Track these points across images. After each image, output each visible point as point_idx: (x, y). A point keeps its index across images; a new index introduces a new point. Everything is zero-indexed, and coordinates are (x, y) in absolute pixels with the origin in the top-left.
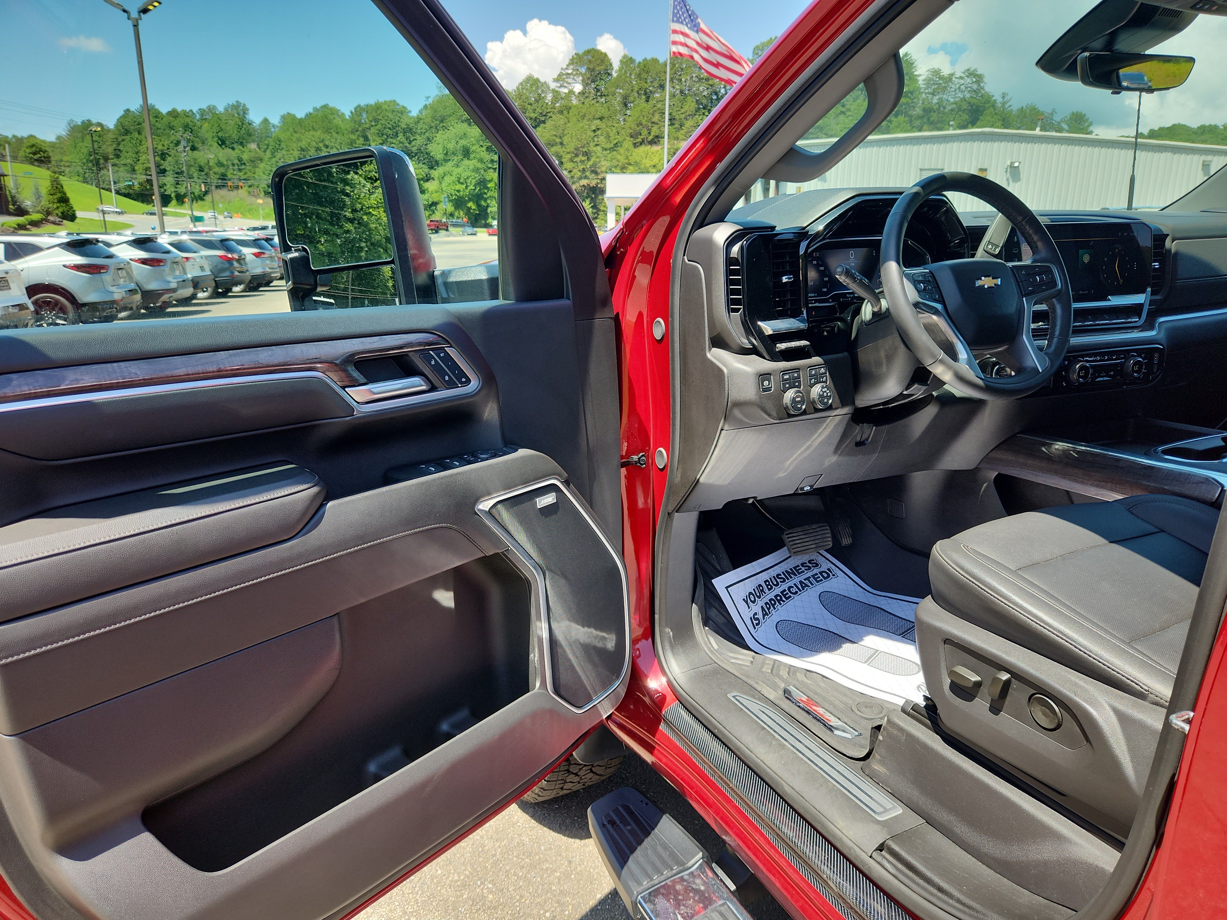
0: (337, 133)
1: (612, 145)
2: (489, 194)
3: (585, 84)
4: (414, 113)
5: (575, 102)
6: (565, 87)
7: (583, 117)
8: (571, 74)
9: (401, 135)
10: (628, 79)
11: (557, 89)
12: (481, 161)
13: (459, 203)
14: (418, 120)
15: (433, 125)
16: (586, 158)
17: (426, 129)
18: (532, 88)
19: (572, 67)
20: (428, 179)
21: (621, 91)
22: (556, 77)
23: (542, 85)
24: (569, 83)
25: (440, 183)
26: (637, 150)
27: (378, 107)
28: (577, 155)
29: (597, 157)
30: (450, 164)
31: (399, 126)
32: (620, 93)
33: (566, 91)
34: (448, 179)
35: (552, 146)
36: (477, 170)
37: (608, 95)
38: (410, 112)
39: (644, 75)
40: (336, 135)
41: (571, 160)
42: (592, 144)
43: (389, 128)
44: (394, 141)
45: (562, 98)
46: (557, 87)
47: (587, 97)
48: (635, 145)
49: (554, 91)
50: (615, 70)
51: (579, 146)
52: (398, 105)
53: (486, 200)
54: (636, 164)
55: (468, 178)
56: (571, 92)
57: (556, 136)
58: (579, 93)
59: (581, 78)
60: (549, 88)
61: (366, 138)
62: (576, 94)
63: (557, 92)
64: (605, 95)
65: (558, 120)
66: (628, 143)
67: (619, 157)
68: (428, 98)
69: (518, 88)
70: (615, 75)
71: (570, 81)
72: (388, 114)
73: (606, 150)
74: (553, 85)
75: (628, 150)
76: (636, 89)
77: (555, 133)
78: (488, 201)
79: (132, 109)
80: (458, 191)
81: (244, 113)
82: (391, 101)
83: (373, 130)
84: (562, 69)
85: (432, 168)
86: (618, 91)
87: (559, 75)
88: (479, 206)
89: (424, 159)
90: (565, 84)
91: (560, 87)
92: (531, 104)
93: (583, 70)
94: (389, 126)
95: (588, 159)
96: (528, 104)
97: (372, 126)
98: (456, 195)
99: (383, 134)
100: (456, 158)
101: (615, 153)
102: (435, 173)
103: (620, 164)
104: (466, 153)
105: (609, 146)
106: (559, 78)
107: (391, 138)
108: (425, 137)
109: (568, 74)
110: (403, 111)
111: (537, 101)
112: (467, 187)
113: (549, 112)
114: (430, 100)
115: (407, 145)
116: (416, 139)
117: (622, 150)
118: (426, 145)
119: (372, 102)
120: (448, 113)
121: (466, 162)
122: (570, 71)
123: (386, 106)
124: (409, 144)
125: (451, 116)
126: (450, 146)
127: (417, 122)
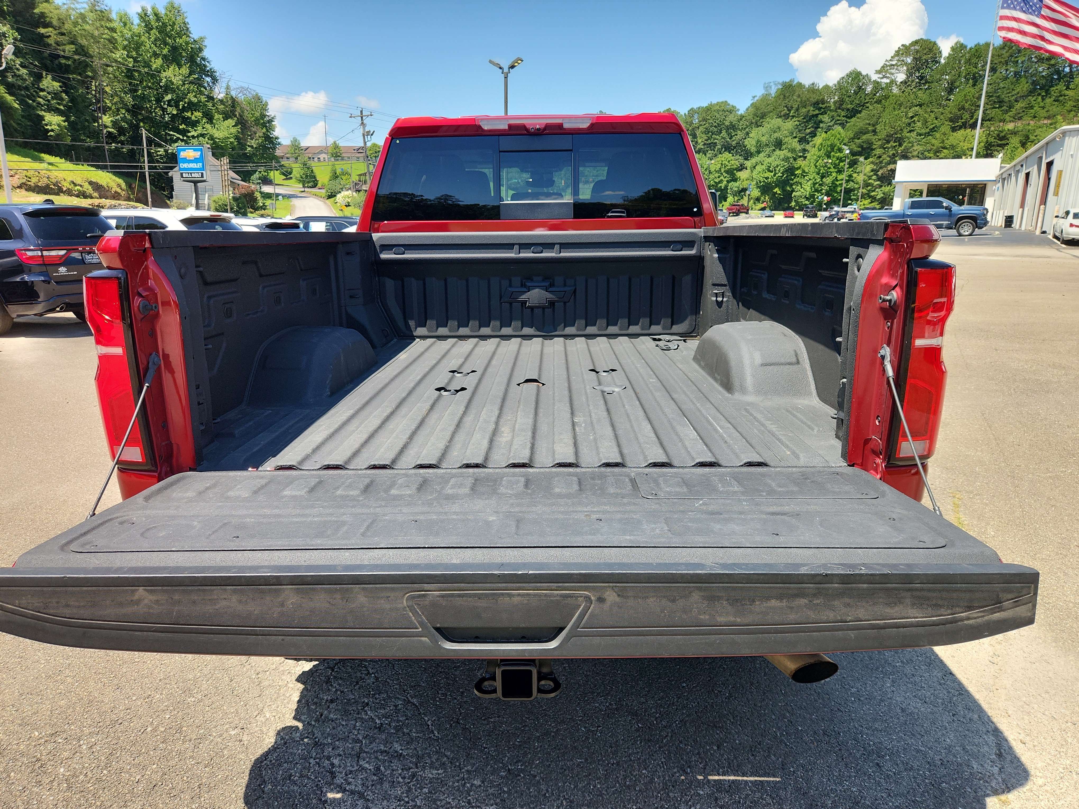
1: (928, 130)
2: (795, 180)
3: (910, 74)
4: (742, 111)
5: (895, 90)
6: (887, 78)
7: (900, 105)
8: (896, 65)
9: (724, 132)
10: (956, 65)
11: (879, 80)
12: (793, 150)
13: (766, 189)
14: (742, 117)
15: (754, 121)
16: (897, 144)
17: (746, 125)
18: (853, 81)
19: (897, 58)
20: (742, 168)
21: (947, 77)
22: (879, 69)
23: (864, 78)
24: (893, 74)
25: (752, 171)
26: (955, 134)
27: (708, 109)
28: (888, 142)
29: (909, 142)
30: (762, 155)
31: (723, 124)
32: (946, 79)
33: (888, 81)
34: (759, 168)
35: (865, 134)
36: (786, 159)
37: (932, 82)
38: (738, 110)
39: (974, 60)
41: (882, 147)
42: (905, 131)
43: (715, 127)
44: (717, 137)
45: (882, 89)
46: (879, 78)
47: (908, 86)
48: (954, 129)
49: (876, 82)
50: (943, 56)
51: (892, 132)
52: (729, 105)
53: (791, 185)
54: (953, 147)
55: (777, 166)
56: (893, 82)
57: (869, 124)
58: (901, 82)
59: (905, 68)
60: (870, 80)
61: (695, 136)
62: (898, 83)
63: (878, 83)
64: (929, 83)
65: (874, 109)
66: (946, 128)
67: (934, 141)
68: (754, 97)
69: (839, 82)
70: (943, 61)
71: (893, 71)
72: (715, 114)
73: (921, 135)
74: (875, 77)
75: (944, 134)
76: (964, 74)
77: (868, 122)
78: (794, 187)
80: (767, 178)
82: (722, 102)
83: (701, 129)
84: (887, 61)
85: (746, 159)
86: (944, 77)
87: (883, 67)
88: (784, 190)
89: (741, 152)
90: (888, 75)
91: (882, 78)
92: (850, 96)
93: (909, 60)
94: (716, 124)
95: (900, 145)
96: (847, 97)
97: (701, 125)
98: (764, 181)
99: (709, 132)
100: (768, 149)
101: (930, 137)
102: (748, 164)
103: (935, 148)
104: (779, 144)
105: (923, 131)
106: (882, 70)
107: (716, 135)
108: (745, 132)
109: (893, 65)
110: (732, 110)
111: (856, 93)
112: (775, 175)
113: (867, 103)
114: (756, 99)
115: (728, 139)
116: (736, 135)
117: (938, 135)
118: (745, 138)
119: (705, 104)
120: (769, 110)
121: (778, 152)
122: (894, 63)
123: (718, 107)
124: (730, 139)
125: (771, 112)
126: (764, 139)
127: (741, 119)
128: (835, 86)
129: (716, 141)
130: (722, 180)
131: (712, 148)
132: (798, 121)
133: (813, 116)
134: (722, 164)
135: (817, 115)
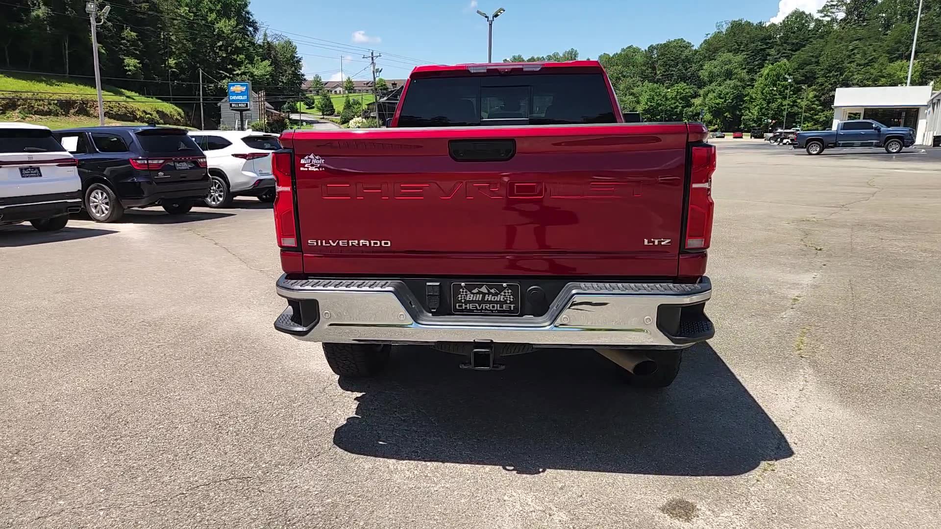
0: (633, 66)
1: (866, 61)
2: (743, 106)
3: (849, 12)
4: (696, 47)
5: (836, 26)
6: (829, 16)
7: (842, 39)
8: (836, 5)
9: (680, 65)
10: (892, 5)
11: (821, 19)
12: (742, 80)
13: (717, 112)
14: (696, 51)
15: (707, 55)
16: (839, 73)
17: (700, 59)
18: (797, 19)
20: (696, 96)
21: (884, 15)
22: (821, 8)
23: (807, 17)
24: (833, 13)
25: (705, 98)
26: (892, 64)
27: (665, 46)
28: (830, 72)
29: (850, 72)
30: (714, 84)
31: (680, 58)
32: (883, 17)
33: (828, 19)
34: (710, 95)
35: (808, 65)
36: (736, 87)
37: (870, 20)
38: (693, 46)
40: (632, 68)
41: (824, 76)
42: (846, 62)
43: (672, 60)
44: (674, 69)
45: (824, 25)
46: (821, 17)
47: (848, 23)
48: (891, 61)
49: (817, 20)
51: (834, 63)
52: (684, 41)
53: (740, 110)
54: (890, 75)
55: (727, 94)
56: (834, 20)
57: (813, 56)
58: (841, 20)
59: (844, 8)
60: (812, 18)
61: (654, 68)
62: (838, 21)
63: (820, 20)
64: (867, 20)
65: (817, 43)
66: (883, 59)
67: (872, 71)
68: (707, 35)
69: (784, 21)
71: (833, 10)
72: (672, 49)
73: (860, 65)
74: (817, 16)
75: (882, 64)
76: (899, 12)
77: (811, 54)
78: (743, 111)
79: (508, 59)
80: (718, 104)
81: (575, 56)
82: (679, 40)
83: (660, 62)
84: (828, 2)
85: (700, 88)
86: (881, 15)
87: (825, 7)
88: (733, 114)
89: (695, 81)
90: (829, 14)
91: (824, 17)
92: (794, 33)
94: (672, 58)
95: (841, 74)
96: (791, 33)
97: (660, 59)
98: (716, 107)
99: (667, 65)
100: (719, 79)
101: (869, 67)
102: (701, 92)
103: (873, 76)
104: (729, 75)
105: (863, 62)
106: (824, 10)
107: (673, 67)
108: (699, 64)
109: (834, 5)
110: (688, 46)
111: (799, 30)
112: (725, 102)
113: (810, 38)
114: (709, 36)
115: (684, 71)
116: (691, 67)
117: (876, 66)
118: (699, 71)
120: (721, 45)
121: (728, 82)
123: (675, 44)
124: (686, 70)
125: (723, 47)
126: (715, 70)
127: (695, 54)
128: (781, 24)
129: (672, 72)
130: (677, 106)
131: (670, 78)
132: (747, 55)
133: (761, 50)
134: (677, 92)
135: (764, 50)
